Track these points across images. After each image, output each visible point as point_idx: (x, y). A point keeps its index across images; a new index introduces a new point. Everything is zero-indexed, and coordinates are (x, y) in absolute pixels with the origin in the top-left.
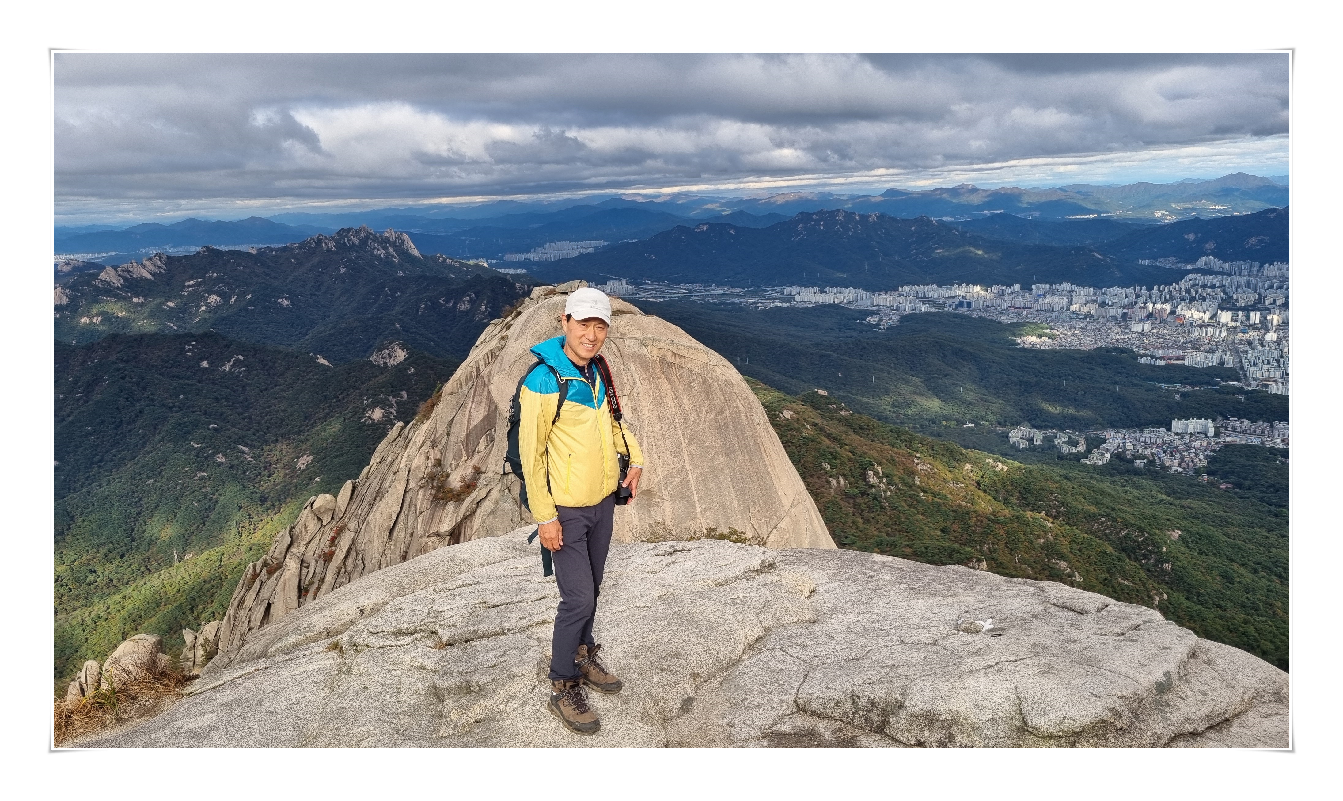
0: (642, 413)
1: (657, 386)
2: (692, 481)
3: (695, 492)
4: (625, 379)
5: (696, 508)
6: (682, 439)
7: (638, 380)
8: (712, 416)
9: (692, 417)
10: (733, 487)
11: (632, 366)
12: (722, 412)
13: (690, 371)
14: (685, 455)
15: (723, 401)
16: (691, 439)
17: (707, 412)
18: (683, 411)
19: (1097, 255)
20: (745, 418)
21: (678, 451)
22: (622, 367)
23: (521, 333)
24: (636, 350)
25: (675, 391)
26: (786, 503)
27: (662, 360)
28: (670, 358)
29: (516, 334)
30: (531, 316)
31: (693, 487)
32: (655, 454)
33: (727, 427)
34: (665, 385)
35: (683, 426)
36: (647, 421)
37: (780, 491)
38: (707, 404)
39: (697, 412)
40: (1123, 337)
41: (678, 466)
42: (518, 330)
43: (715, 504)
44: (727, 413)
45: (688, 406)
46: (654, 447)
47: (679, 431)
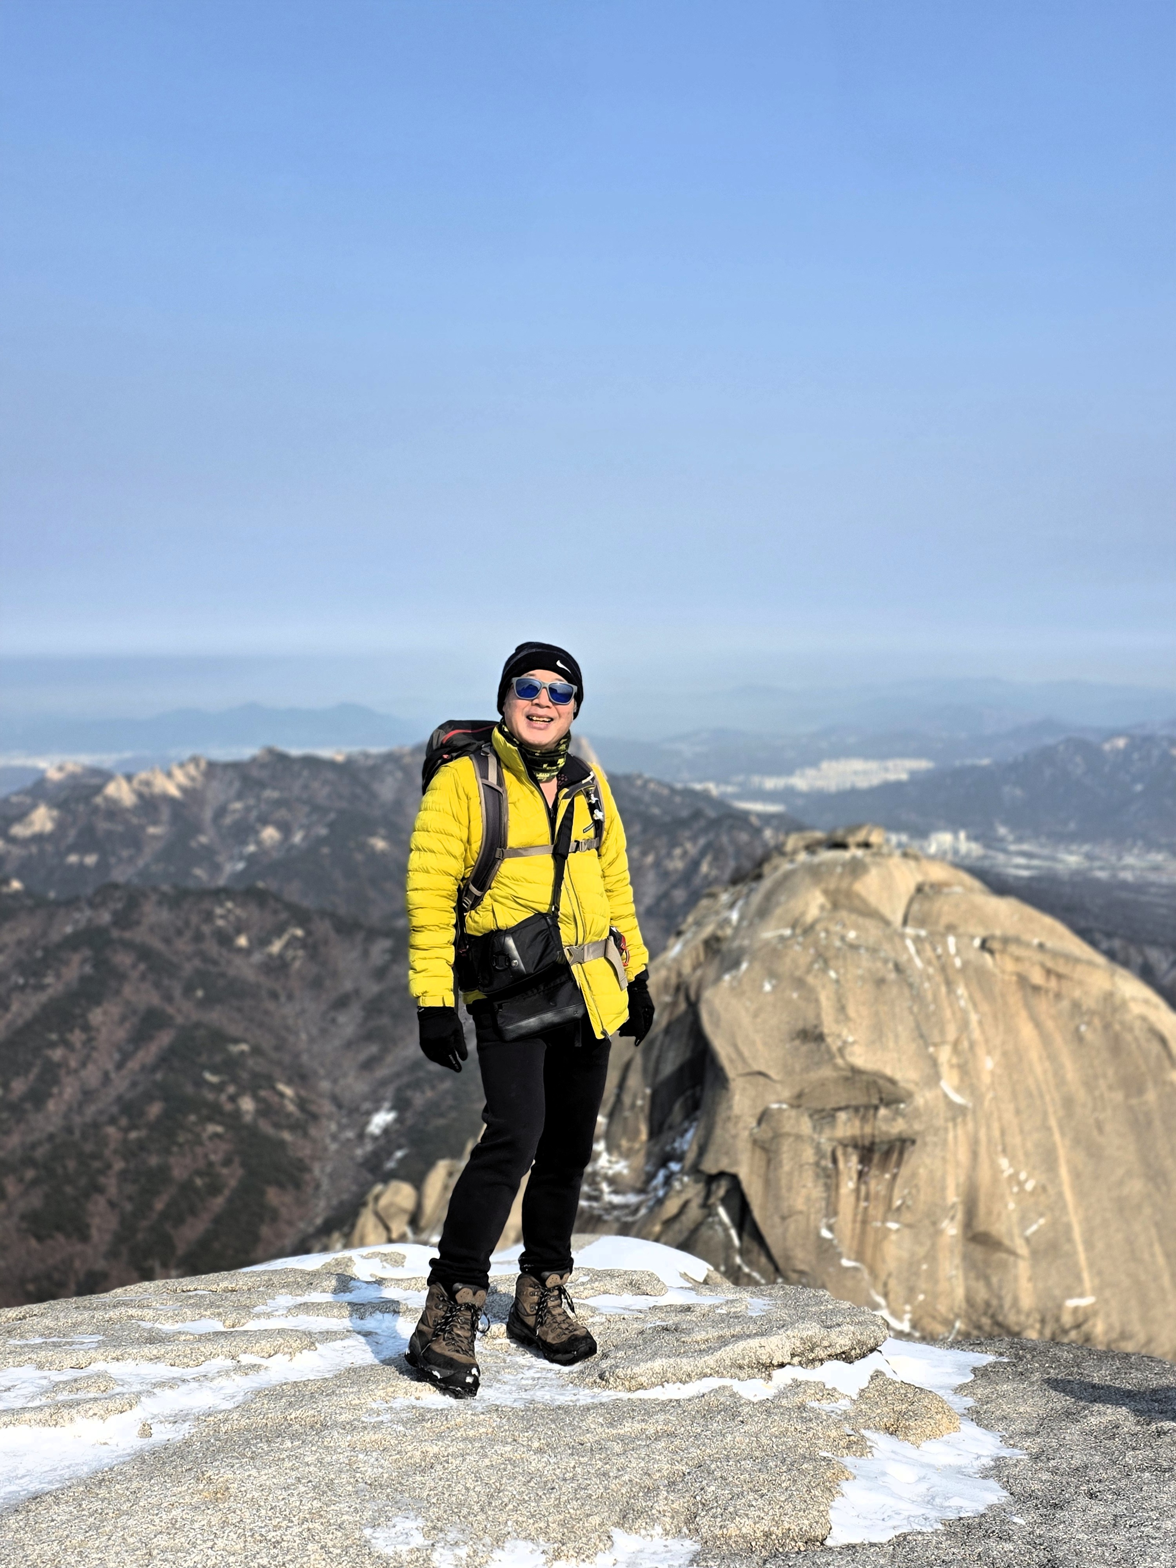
1: (1011, 1030)
2: (1076, 1227)
3: (1080, 1248)
4: (948, 1012)
5: (1082, 1281)
6: (1058, 1139)
7: (973, 1015)
8: (1118, 1097)
9: (1081, 1095)
10: (1162, 1246)
11: (963, 988)
13: (1076, 1006)
14: (1064, 1171)
15: (1144, 1069)
16: (1076, 1140)
17: (1109, 1088)
18: (1061, 1082)
21: (1049, 1161)
22: (943, 989)
24: (972, 959)
25: (1047, 1040)
27: (1023, 980)
28: (1037, 977)
30: (778, 884)
31: (1078, 1239)
34: (1027, 1031)
35: (1060, 1113)
36: (989, 1096)
38: (1110, 1072)
39: (1091, 1089)
43: (1123, 1276)
45: (1071, 1073)
47: (1053, 1122)
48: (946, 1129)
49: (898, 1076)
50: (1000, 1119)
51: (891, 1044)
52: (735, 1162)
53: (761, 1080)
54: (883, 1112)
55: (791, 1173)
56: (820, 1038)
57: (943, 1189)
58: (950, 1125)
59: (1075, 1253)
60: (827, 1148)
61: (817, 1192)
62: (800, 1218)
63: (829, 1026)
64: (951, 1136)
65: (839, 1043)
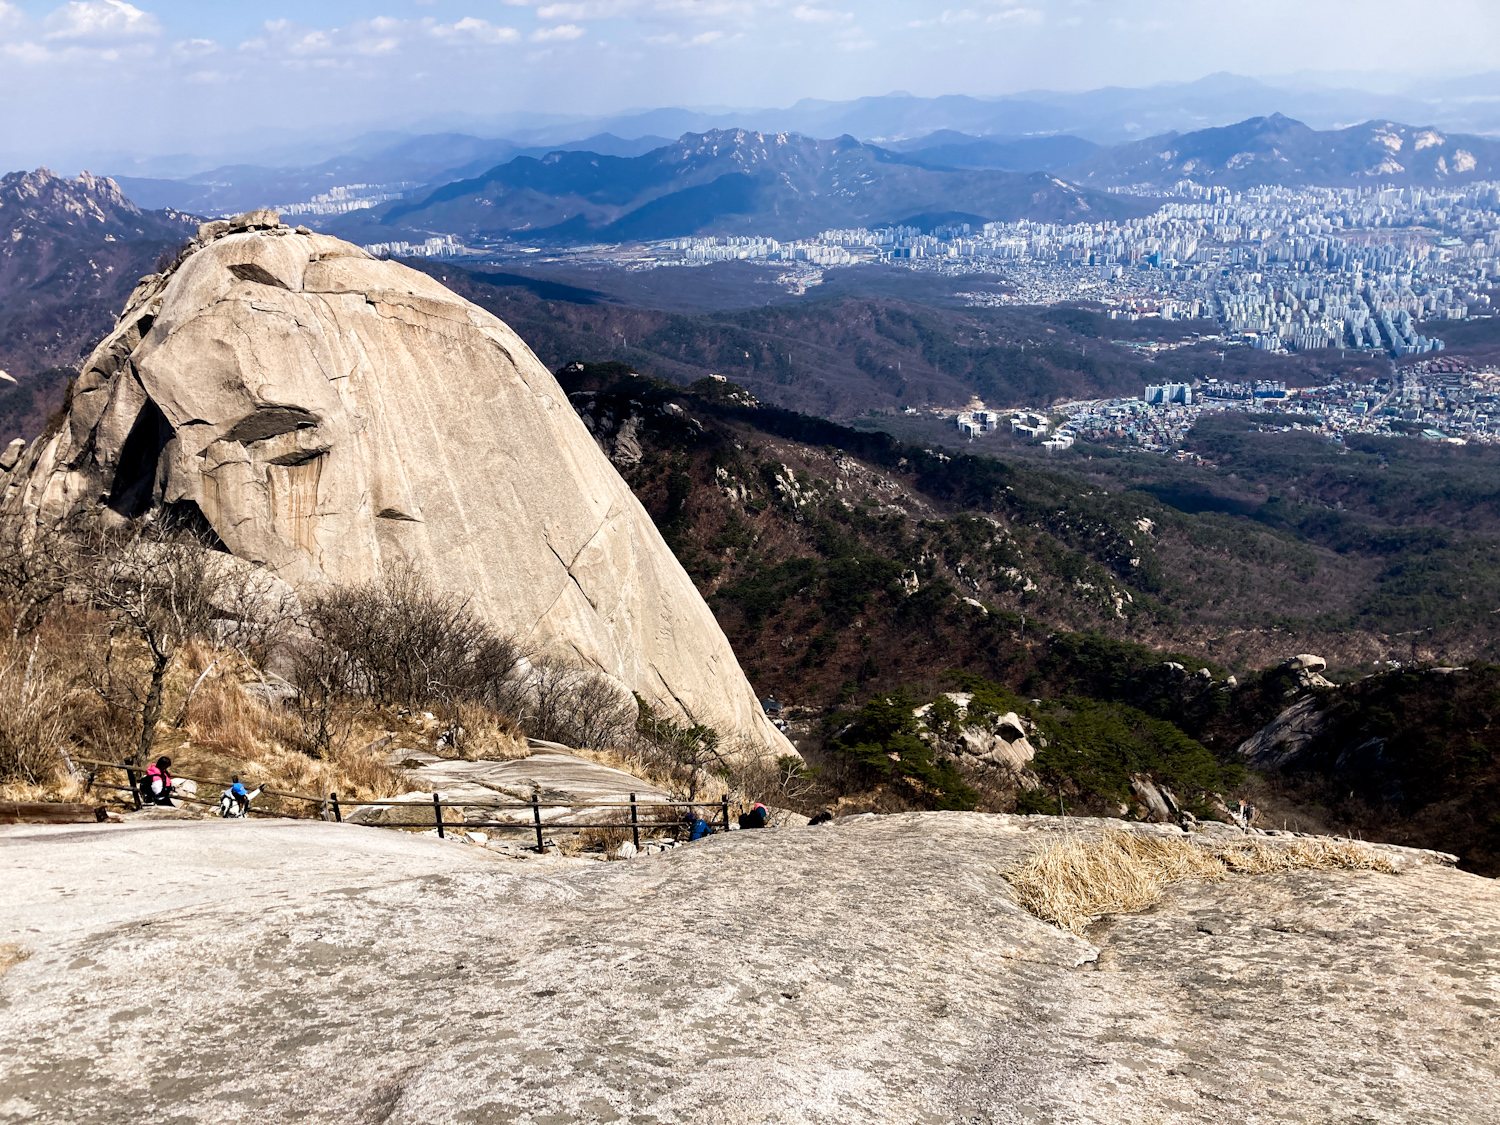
0: (371, 399)
1: (395, 359)
2: (456, 494)
3: (460, 508)
4: (343, 352)
5: (464, 530)
6: (436, 435)
7: (363, 352)
8: (478, 399)
9: (451, 401)
10: (519, 497)
11: (353, 332)
12: (494, 393)
13: (442, 336)
14: (443, 458)
15: (496, 376)
16: (450, 434)
17: (472, 394)
18: (435, 394)
19: (1059, 182)
20: (529, 401)
21: (431, 451)
22: (337, 335)
23: (182, 291)
24: (358, 309)
25: (422, 365)
26: (599, 512)
27: (400, 322)
28: (410, 317)
29: (173, 297)
30: (194, 266)
31: (458, 502)
32: (397, 458)
33: (503, 415)
34: (406, 358)
35: (437, 416)
36: (382, 411)
37: (589, 498)
38: (471, 382)
39: (458, 397)
40: (1090, 286)
41: (432, 473)
42: (176, 288)
43: (493, 522)
44: (503, 394)
45: (442, 386)
46: (394, 448)
47: (431, 424)
48: (351, 440)
49: (307, 406)
50: (391, 426)
51: (299, 383)
52: (192, 491)
53: (200, 426)
54: (301, 434)
55: (236, 492)
56: (242, 386)
57: (355, 483)
58: (355, 436)
59: (458, 512)
60: (262, 467)
61: (259, 501)
62: (248, 523)
63: (248, 375)
64: (356, 444)
65: (256, 387)
